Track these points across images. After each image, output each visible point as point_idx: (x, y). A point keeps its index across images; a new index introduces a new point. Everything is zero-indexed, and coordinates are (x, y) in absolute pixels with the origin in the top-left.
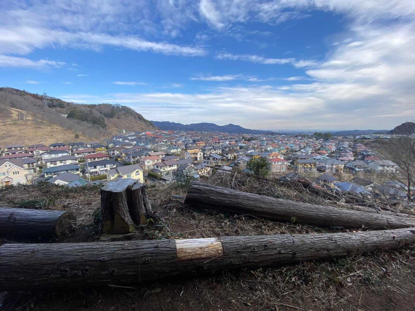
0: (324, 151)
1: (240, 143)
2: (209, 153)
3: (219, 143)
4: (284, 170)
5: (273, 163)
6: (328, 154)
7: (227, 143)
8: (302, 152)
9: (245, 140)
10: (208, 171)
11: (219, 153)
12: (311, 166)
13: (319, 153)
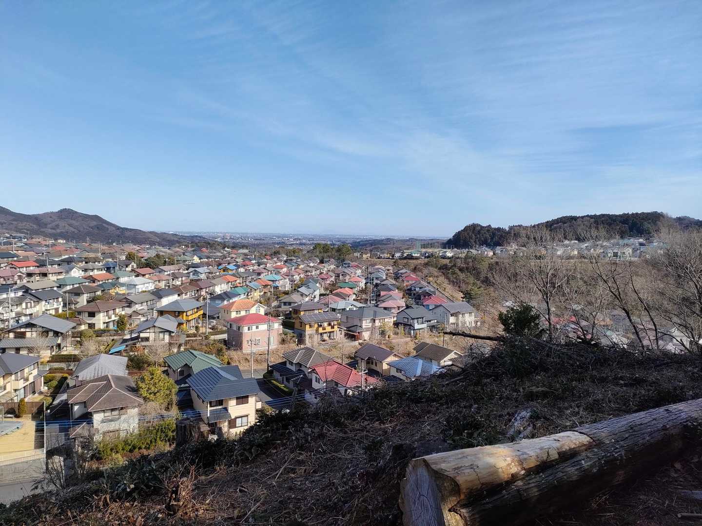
0: (347, 289)
1: (124, 276)
2: (13, 315)
3: (45, 275)
4: (274, 345)
5: (245, 329)
6: (354, 297)
7: (76, 273)
8: (302, 295)
9: (141, 266)
10: (31, 380)
11: (52, 312)
12: (333, 327)
13: (338, 295)
